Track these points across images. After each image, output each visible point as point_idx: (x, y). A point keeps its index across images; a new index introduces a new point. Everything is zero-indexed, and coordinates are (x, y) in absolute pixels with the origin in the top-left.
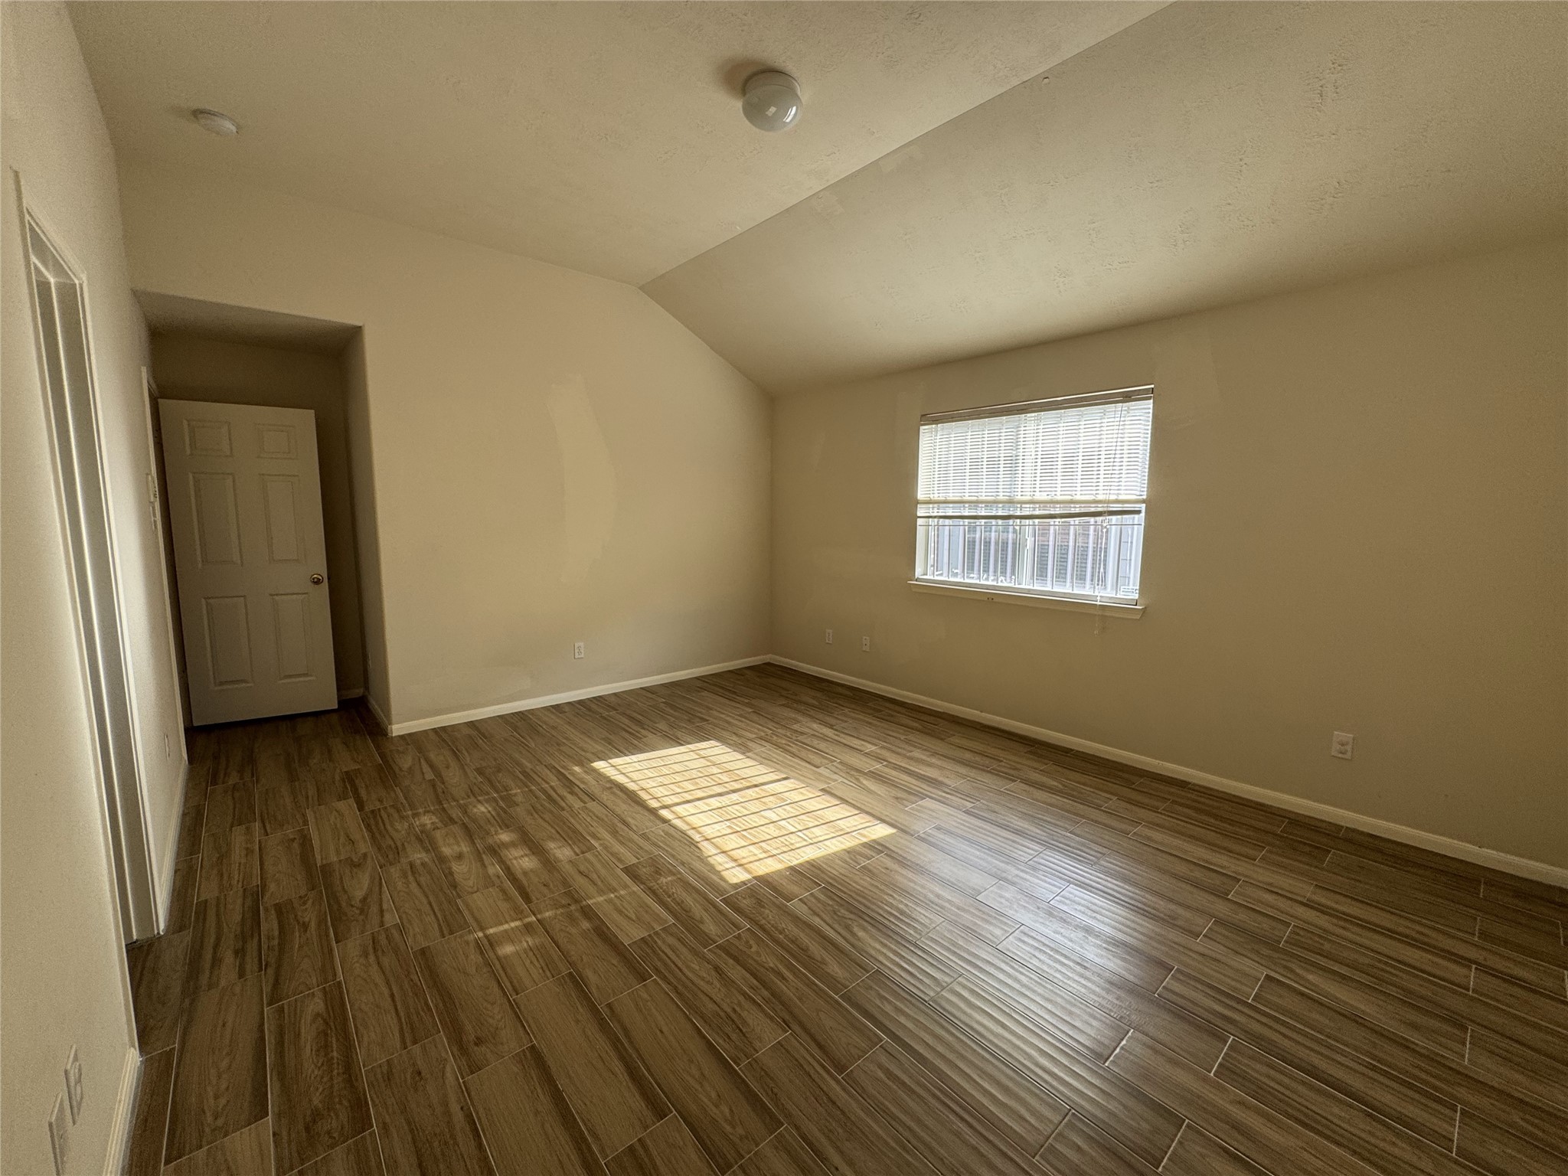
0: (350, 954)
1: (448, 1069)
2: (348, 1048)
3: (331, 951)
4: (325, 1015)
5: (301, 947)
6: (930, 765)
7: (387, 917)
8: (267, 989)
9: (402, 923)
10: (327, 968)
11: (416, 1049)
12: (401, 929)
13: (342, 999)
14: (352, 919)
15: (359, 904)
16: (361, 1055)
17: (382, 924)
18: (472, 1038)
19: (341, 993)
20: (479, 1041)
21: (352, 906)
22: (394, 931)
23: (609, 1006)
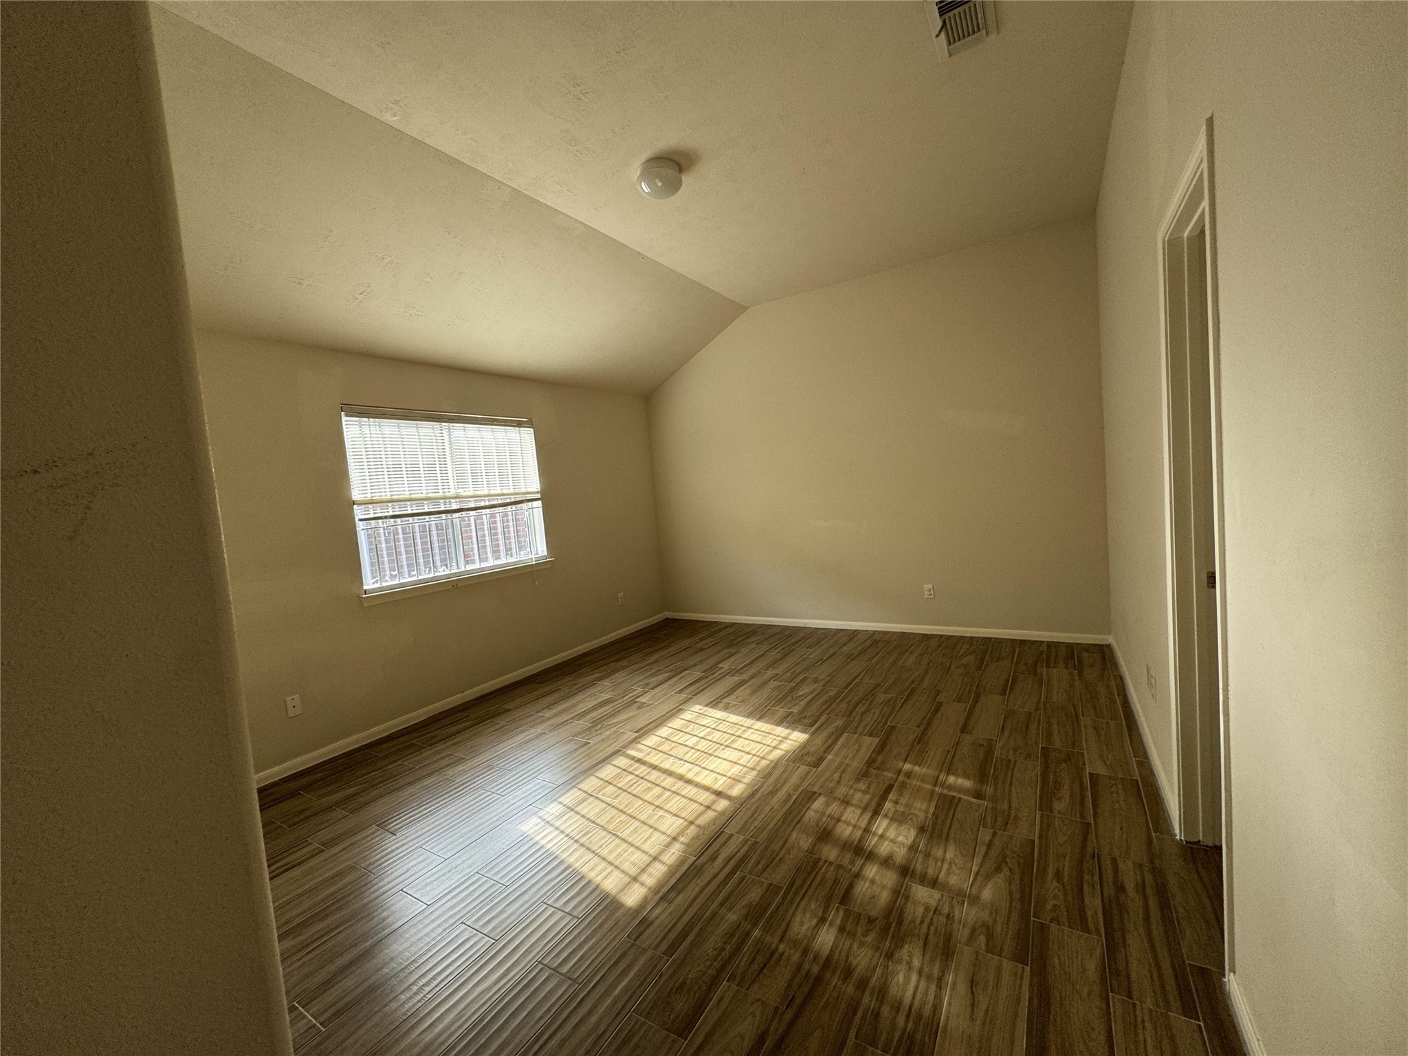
0: (1026, 828)
1: (1001, 744)
2: (1044, 776)
3: (1041, 837)
4: (1053, 798)
5: (1064, 856)
6: (580, 702)
7: (987, 838)
8: (1092, 836)
9: (979, 825)
10: (1047, 826)
11: (1011, 757)
12: (982, 821)
13: (1041, 799)
14: (1015, 855)
15: (1005, 869)
16: (1039, 770)
17: (995, 834)
18: (982, 748)
19: (1040, 803)
20: (981, 746)
21: (1011, 870)
22: (989, 825)
23: (919, 726)
